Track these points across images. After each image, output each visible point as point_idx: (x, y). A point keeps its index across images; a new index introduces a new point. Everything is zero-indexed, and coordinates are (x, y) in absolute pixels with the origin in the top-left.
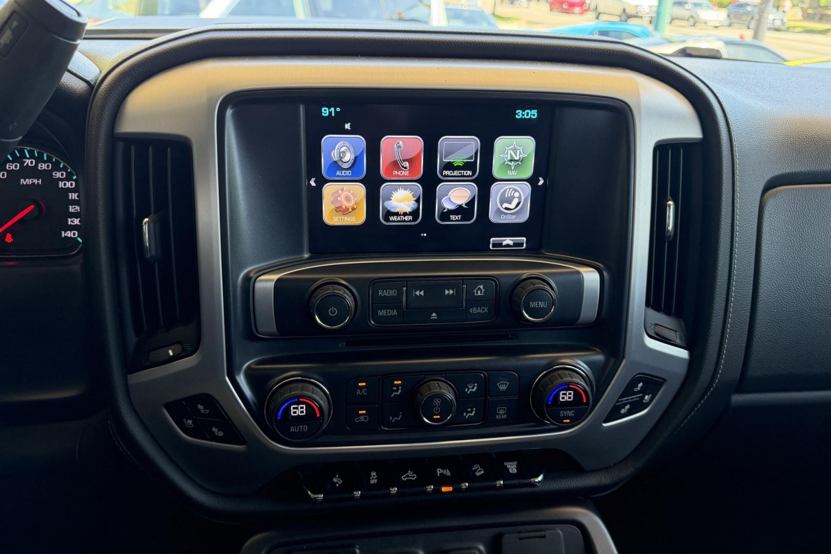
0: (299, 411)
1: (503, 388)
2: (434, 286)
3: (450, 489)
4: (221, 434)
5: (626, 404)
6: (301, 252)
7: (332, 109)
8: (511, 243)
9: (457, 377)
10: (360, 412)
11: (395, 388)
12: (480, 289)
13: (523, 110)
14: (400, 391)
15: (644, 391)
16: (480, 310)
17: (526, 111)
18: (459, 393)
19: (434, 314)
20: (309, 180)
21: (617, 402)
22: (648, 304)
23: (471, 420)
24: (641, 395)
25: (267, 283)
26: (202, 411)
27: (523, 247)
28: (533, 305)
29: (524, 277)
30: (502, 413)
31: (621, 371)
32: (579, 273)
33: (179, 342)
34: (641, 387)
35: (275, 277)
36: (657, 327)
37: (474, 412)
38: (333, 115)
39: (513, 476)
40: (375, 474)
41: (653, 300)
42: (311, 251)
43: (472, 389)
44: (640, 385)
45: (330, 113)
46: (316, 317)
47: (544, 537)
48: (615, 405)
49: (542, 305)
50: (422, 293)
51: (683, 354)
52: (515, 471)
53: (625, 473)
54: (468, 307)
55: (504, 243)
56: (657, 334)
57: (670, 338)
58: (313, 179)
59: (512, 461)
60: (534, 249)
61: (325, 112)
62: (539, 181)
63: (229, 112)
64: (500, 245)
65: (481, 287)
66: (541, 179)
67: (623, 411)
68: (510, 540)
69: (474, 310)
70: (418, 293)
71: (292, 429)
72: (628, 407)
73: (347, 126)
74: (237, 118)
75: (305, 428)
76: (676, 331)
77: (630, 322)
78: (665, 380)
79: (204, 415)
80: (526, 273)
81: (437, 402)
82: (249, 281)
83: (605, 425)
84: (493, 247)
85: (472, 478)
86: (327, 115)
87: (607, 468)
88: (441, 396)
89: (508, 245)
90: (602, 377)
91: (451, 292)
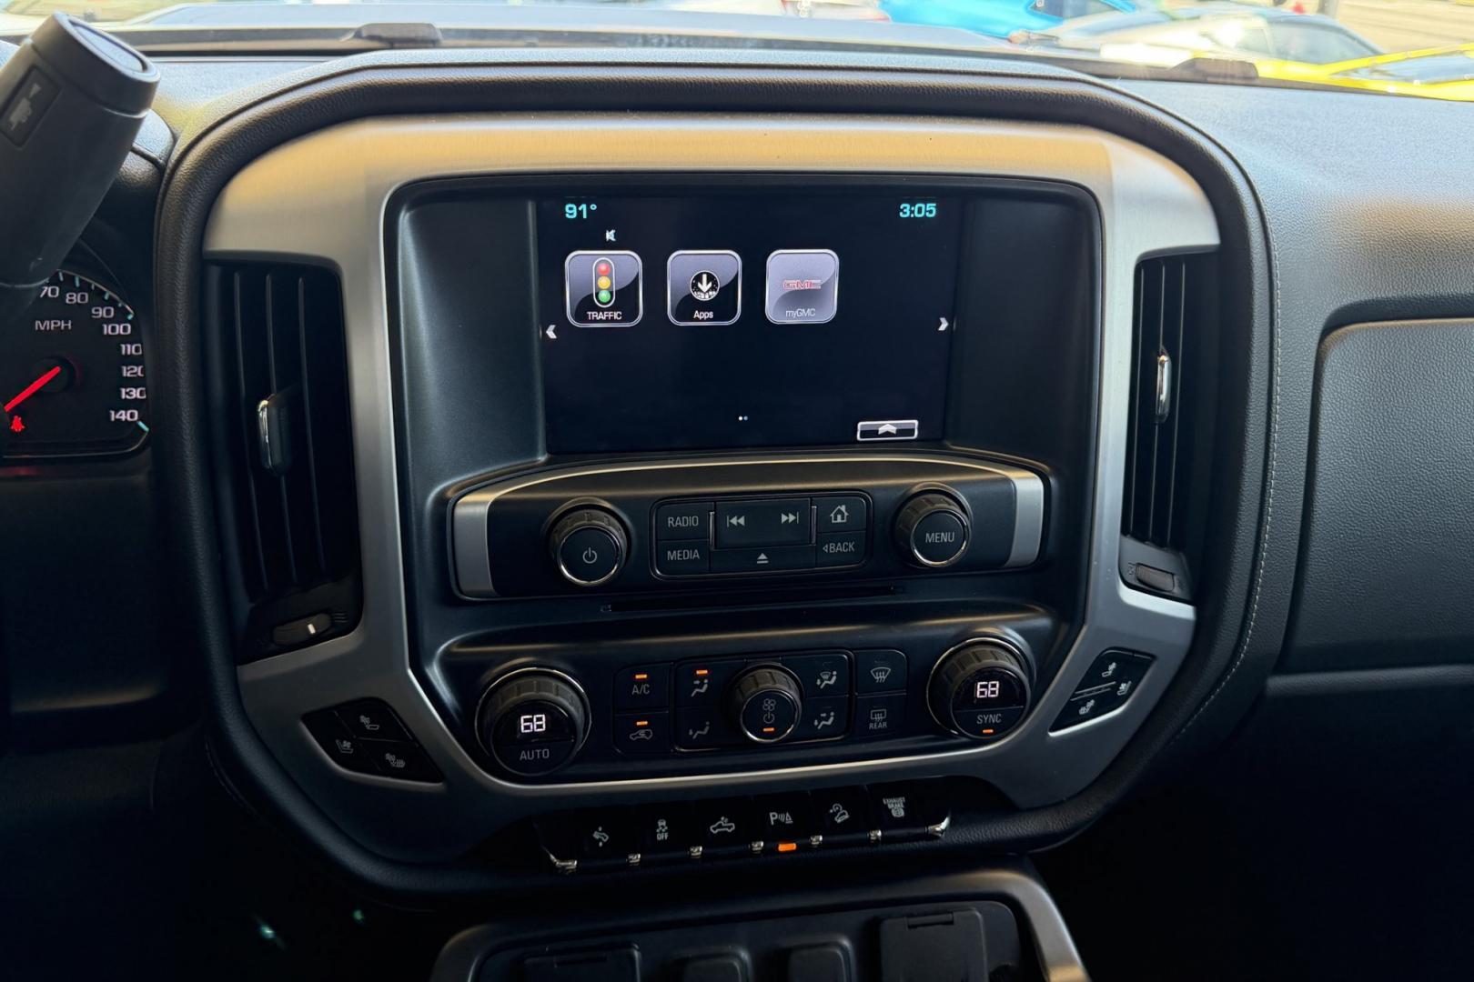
0: (534, 724)
1: (880, 677)
2: (762, 509)
3: (793, 846)
4: (401, 764)
5: (1088, 699)
6: (532, 452)
7: (583, 207)
8: (893, 429)
9: (802, 661)
10: (638, 723)
11: (697, 682)
12: (840, 512)
13: (913, 204)
14: (705, 687)
15: (1119, 677)
16: (840, 548)
17: (918, 206)
18: (806, 689)
19: (763, 557)
20: (545, 329)
21: (1072, 697)
22: (1125, 531)
23: (827, 732)
24: (1114, 683)
25: (475, 506)
26: (368, 727)
27: (913, 435)
28: (931, 538)
29: (916, 489)
30: (878, 720)
31: (1081, 644)
32: (1007, 480)
33: (326, 611)
34: (1114, 670)
35: (490, 497)
36: (1140, 568)
37: (832, 719)
38: (585, 216)
39: (898, 823)
40: (664, 823)
41: (1134, 524)
42: (549, 449)
43: (829, 680)
44: (1113, 666)
45: (580, 213)
46: (563, 567)
47: (951, 923)
48: (1069, 701)
49: (945, 537)
50: (742, 521)
51: (1185, 611)
52: (902, 813)
53: (1087, 812)
54: (821, 543)
55: (882, 430)
56: (1140, 581)
57: (1161, 586)
58: (552, 327)
59: (897, 796)
60: (932, 440)
61: (571, 211)
62: (940, 324)
63: (404, 219)
64: (875, 433)
65: (843, 508)
66: (943, 320)
67: (1083, 711)
68: (894, 929)
69: (831, 548)
70: (734, 521)
71: (523, 756)
72: (1091, 703)
73: (610, 235)
74: (420, 227)
75: (545, 753)
76: (1173, 574)
77: (1094, 563)
78: (1153, 657)
79: (372, 733)
80: (920, 483)
81: (769, 705)
82: (444, 506)
83: (1053, 734)
84: (861, 437)
85: (829, 828)
86: (574, 216)
87: (1057, 805)
88: (776, 696)
89: (887, 434)
90: (1047, 653)
91: (792, 518)
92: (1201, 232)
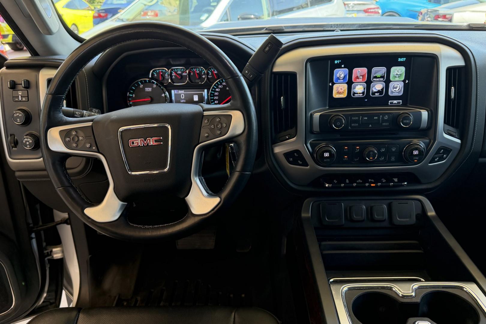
0: (326, 155)
1: (394, 150)
2: (371, 116)
3: (374, 185)
4: (301, 163)
5: (437, 157)
6: (326, 106)
7: (338, 61)
8: (396, 102)
9: (378, 146)
10: (345, 157)
11: (357, 149)
12: (386, 117)
13: (401, 58)
14: (358, 150)
15: (444, 153)
16: (386, 124)
17: (402, 59)
18: (379, 151)
19: (370, 125)
20: (330, 83)
21: (434, 156)
22: (445, 122)
23: (382, 161)
24: (442, 154)
25: (317, 115)
26: (296, 155)
27: (400, 103)
28: (405, 121)
29: (401, 113)
30: (393, 159)
31: (435, 145)
32: (420, 112)
33: (289, 134)
34: (443, 151)
35: (319, 114)
36: (448, 131)
37: (383, 158)
38: (338, 63)
39: (396, 182)
40: (348, 180)
41: (446, 122)
42: (329, 106)
43: (383, 150)
44: (442, 151)
45: (338, 62)
46: (333, 125)
47: (407, 203)
48: (433, 157)
49: (407, 121)
50: (367, 118)
51: (459, 141)
52: (397, 181)
53: (437, 183)
54: (382, 123)
55: (394, 102)
56: (448, 133)
57: (453, 134)
58: (331, 83)
59: (396, 178)
60: (404, 104)
61: (336, 62)
62: (406, 81)
63: (309, 64)
64: (392, 103)
65: (387, 116)
66: (407, 80)
67: (436, 160)
68: (395, 204)
69: (384, 124)
70: (365, 118)
71: (325, 160)
72: (438, 158)
73: (343, 66)
74: (311, 65)
75: (329, 160)
76: (456, 133)
77: (438, 128)
78: (451, 150)
79: (296, 157)
80: (402, 112)
81: (371, 153)
82: (312, 115)
83: (429, 164)
84: (390, 104)
85: (382, 182)
86: (336, 63)
87: (430, 183)
88: (373, 152)
89: (395, 103)
90: (429, 146)
91: (376, 118)
92: (461, 63)
